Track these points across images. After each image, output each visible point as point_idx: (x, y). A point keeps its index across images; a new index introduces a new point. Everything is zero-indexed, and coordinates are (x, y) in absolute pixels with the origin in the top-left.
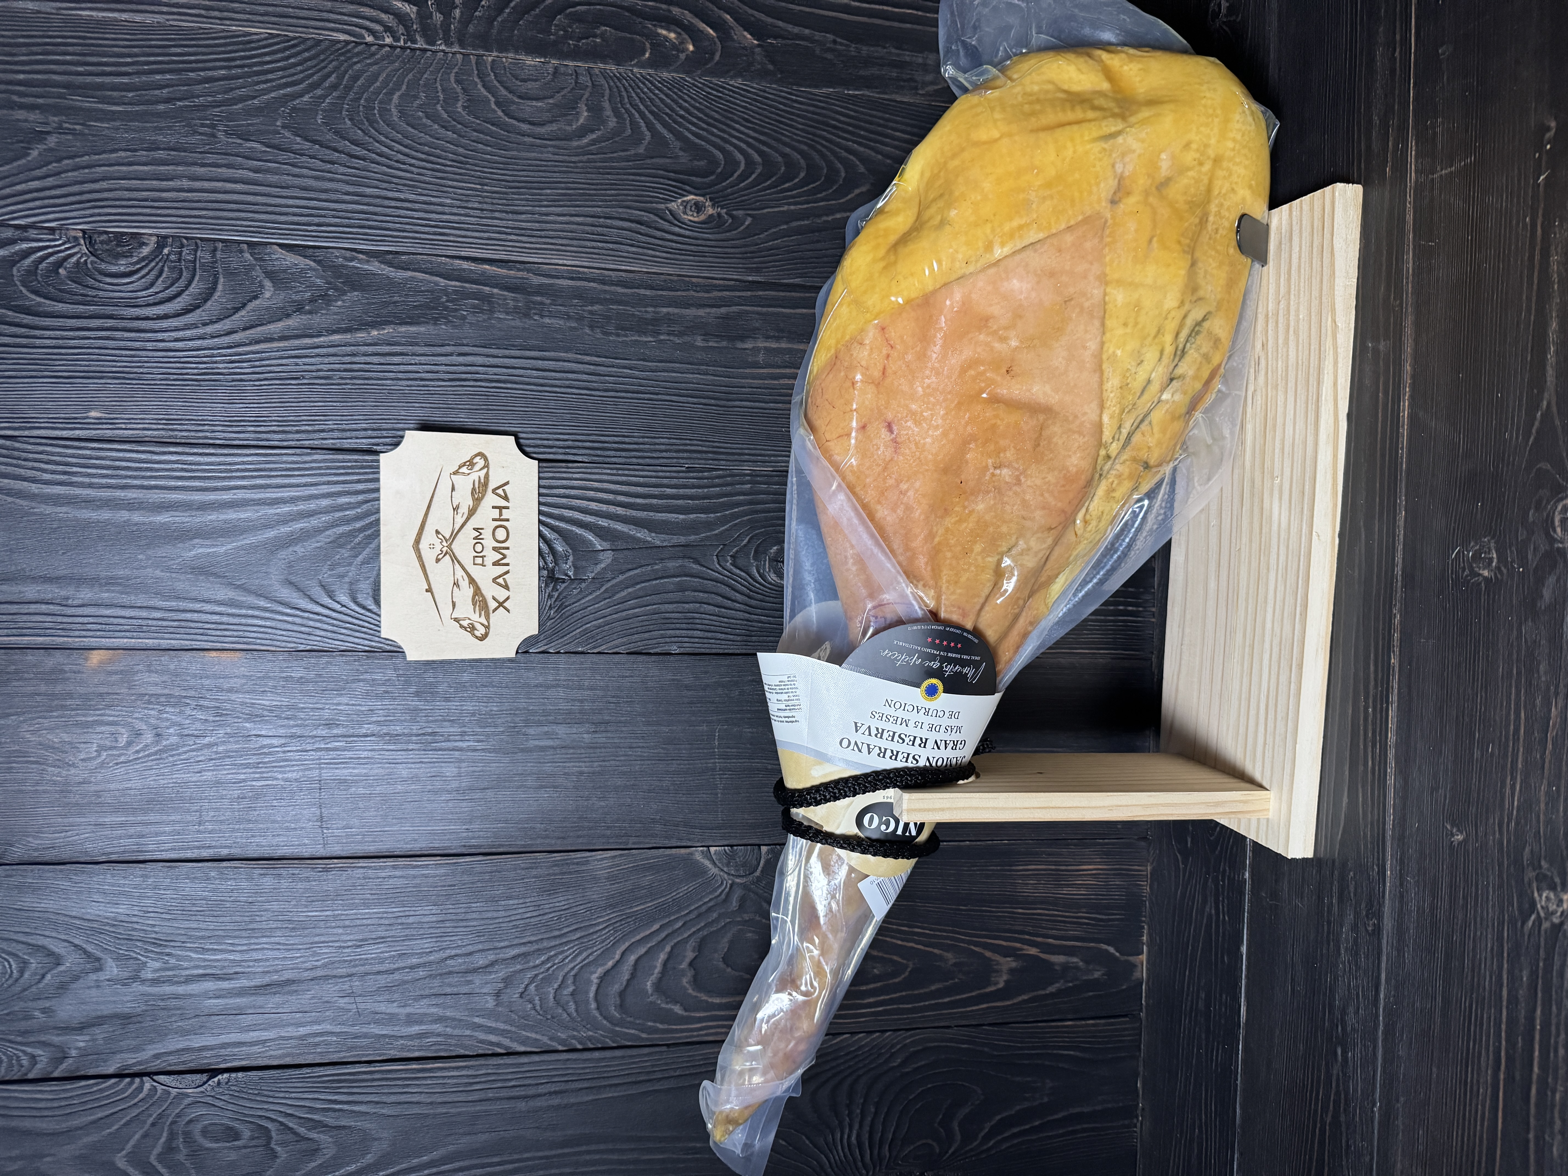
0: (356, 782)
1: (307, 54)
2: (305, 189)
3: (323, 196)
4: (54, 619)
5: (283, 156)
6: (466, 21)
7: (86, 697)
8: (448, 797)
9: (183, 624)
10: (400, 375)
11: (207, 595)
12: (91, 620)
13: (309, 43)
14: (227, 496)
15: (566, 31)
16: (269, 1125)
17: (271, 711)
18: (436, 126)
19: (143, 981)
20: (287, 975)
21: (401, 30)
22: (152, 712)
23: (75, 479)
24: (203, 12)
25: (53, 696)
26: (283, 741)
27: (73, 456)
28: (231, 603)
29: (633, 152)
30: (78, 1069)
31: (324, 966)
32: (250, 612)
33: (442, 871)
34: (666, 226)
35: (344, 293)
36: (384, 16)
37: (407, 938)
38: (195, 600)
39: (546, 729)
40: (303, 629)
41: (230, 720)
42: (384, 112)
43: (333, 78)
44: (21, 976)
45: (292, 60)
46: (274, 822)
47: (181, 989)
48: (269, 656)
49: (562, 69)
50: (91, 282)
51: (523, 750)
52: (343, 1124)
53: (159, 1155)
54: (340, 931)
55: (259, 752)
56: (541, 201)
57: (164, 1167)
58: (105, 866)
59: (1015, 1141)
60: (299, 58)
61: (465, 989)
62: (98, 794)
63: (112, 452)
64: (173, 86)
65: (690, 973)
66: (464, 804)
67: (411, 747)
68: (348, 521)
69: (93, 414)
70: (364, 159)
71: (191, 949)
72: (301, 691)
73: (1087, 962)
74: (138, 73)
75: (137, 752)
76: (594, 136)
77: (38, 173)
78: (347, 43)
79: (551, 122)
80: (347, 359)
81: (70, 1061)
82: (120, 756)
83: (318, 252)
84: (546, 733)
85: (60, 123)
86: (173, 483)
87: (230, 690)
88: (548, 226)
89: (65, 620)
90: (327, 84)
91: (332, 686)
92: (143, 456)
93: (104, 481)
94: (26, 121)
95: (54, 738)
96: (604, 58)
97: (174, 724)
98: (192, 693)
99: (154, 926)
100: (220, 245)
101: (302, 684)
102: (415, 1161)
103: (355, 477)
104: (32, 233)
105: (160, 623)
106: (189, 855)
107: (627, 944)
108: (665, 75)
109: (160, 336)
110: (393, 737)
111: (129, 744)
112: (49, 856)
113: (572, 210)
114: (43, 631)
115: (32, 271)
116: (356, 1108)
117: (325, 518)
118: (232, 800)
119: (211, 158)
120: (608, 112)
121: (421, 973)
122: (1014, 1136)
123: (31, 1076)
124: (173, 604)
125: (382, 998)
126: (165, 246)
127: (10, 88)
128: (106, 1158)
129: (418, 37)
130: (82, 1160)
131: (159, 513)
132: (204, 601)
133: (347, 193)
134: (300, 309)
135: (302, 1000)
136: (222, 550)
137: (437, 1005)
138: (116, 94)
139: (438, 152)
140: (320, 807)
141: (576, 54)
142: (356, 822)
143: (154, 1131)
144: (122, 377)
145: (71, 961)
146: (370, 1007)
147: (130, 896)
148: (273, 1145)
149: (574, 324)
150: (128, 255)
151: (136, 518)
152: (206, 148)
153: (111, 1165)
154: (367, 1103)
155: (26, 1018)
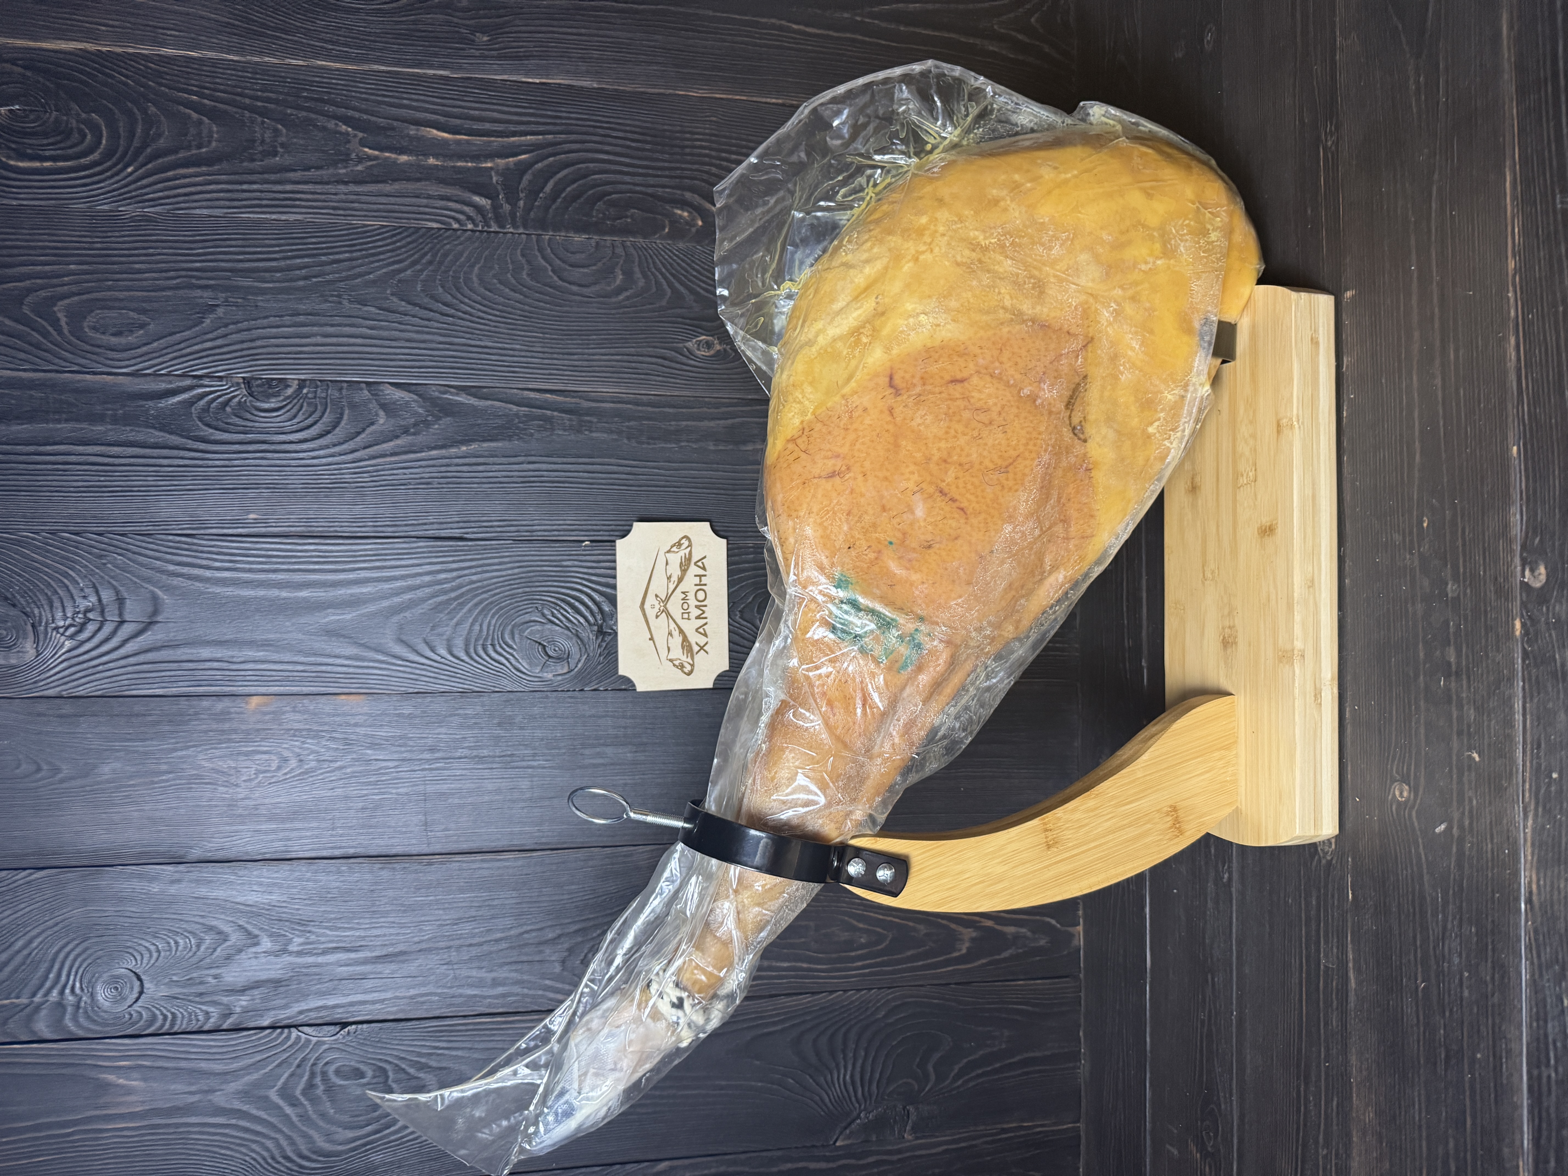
0: (453, 794)
1: (409, 239)
2: (408, 340)
3: (423, 345)
4: (223, 673)
5: (392, 317)
6: (528, 209)
7: (247, 732)
8: (524, 805)
9: (319, 674)
11: (337, 651)
12: (250, 673)
13: (411, 231)
14: (352, 576)
15: (604, 214)
16: (387, 1067)
17: (387, 740)
18: (507, 290)
19: (291, 953)
20: (401, 947)
21: (479, 218)
22: (297, 743)
23: (238, 566)
24: (331, 211)
25: (222, 732)
26: (396, 763)
27: (237, 548)
28: (356, 658)
29: (657, 305)
30: (241, 1023)
31: (429, 939)
32: (371, 664)
33: (520, 863)
34: (684, 360)
35: (440, 418)
36: (466, 209)
37: (493, 917)
38: (330, 656)
39: (598, 750)
40: (412, 676)
41: (356, 748)
42: (467, 280)
43: (428, 257)
44: (198, 950)
45: (398, 244)
46: (389, 827)
48: (386, 698)
49: (602, 243)
50: (249, 416)
51: (580, 767)
52: (444, 1065)
53: (304, 1090)
54: (441, 912)
55: (377, 772)
56: (588, 344)
57: (307, 1100)
58: (261, 863)
59: (980, 1080)
60: (404, 242)
61: (537, 958)
62: (256, 807)
63: (266, 545)
64: (309, 267)
66: (537, 810)
67: (495, 766)
68: (446, 592)
69: (252, 516)
70: (452, 316)
71: (326, 928)
72: (410, 725)
73: (1033, 932)
74: (285, 258)
75: (286, 774)
76: (628, 294)
77: (210, 336)
78: (439, 229)
79: (595, 284)
80: (443, 469)
81: (236, 1016)
82: (273, 777)
83: (419, 388)
84: (598, 753)
85: (226, 298)
86: (312, 567)
87: (356, 725)
88: (594, 363)
89: (232, 673)
90: (424, 261)
91: (434, 719)
92: (289, 547)
93: (260, 567)
94: (201, 297)
95: (223, 765)
96: (634, 234)
97: (313, 752)
98: (326, 728)
99: (298, 909)
100: (345, 385)
101: (411, 718)
103: (451, 559)
104: (206, 382)
105: (303, 674)
106: (325, 853)
108: (681, 245)
111: (279, 768)
112: (220, 855)
113: (612, 350)
114: (214, 682)
115: (206, 409)
116: (454, 1053)
117: (427, 590)
118: (357, 811)
119: (338, 320)
120: (638, 274)
121: (504, 945)
122: (979, 1076)
123: (206, 1028)
124: (312, 659)
125: (473, 965)
126: (304, 387)
127: (190, 273)
128: (262, 1093)
129: (492, 223)
130: (245, 1094)
131: (301, 590)
132: (335, 657)
133: (440, 343)
134: (406, 432)
135: (412, 968)
136: (348, 617)
137: (516, 971)
138: (267, 275)
139: (509, 309)
140: (425, 815)
141: (613, 231)
142: (453, 826)
143: (299, 1071)
144: (272, 487)
145: (235, 938)
146: (464, 973)
147: (280, 886)
148: (390, 1082)
149: (615, 437)
150: (276, 395)
151: (284, 594)
152: (334, 313)
153: (266, 1098)
154: (462, 1049)
155: (201, 983)
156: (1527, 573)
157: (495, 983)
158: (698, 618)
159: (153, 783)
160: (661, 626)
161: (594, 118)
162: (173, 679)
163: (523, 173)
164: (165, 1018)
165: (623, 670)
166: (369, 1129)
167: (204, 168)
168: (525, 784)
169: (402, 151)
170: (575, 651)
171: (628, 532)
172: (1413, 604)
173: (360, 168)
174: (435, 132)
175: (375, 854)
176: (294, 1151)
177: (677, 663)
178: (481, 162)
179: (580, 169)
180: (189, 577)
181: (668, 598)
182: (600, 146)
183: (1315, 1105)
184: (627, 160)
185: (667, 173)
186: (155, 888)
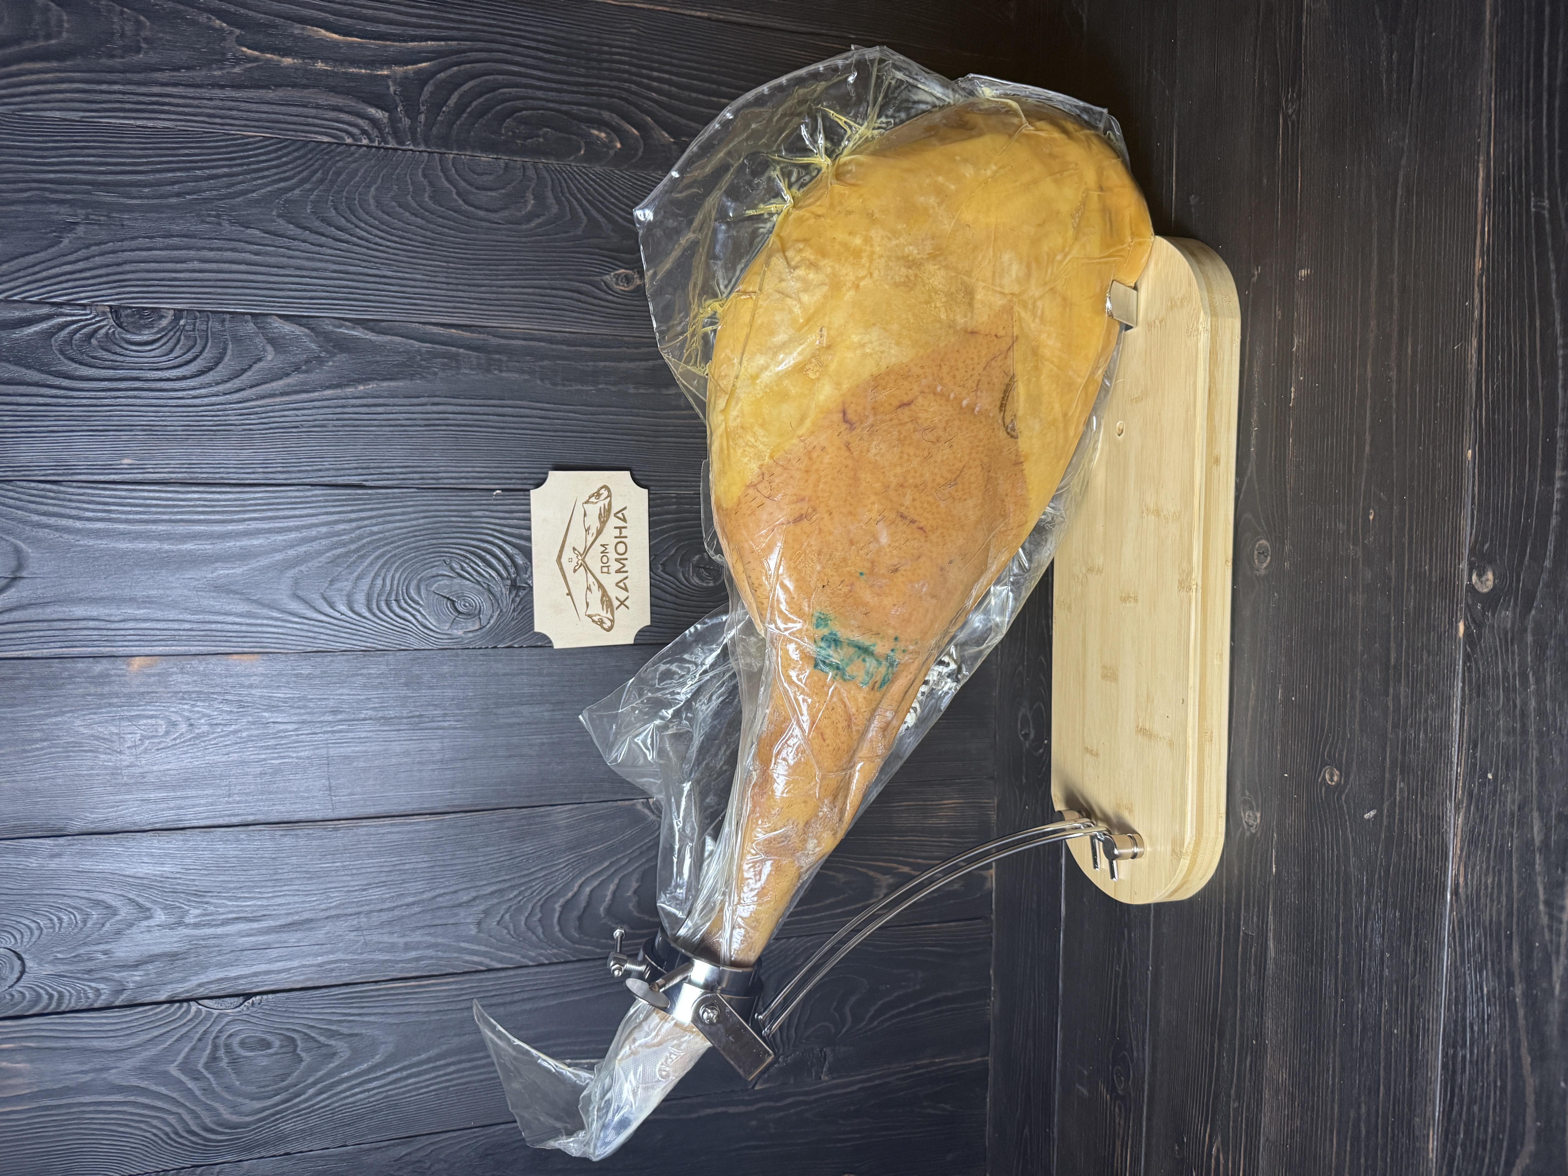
0: (358, 757)
1: (296, 154)
2: (297, 268)
3: (314, 274)
4: (101, 632)
5: (279, 241)
6: (430, 125)
7: (130, 696)
8: (435, 767)
9: (209, 633)
10: (384, 423)
11: (228, 608)
12: (131, 632)
13: (298, 144)
14: (241, 527)
15: (514, 132)
16: (295, 1035)
17: (286, 702)
18: (408, 214)
19: (187, 925)
20: (306, 915)
21: (375, 133)
22: (186, 707)
23: (113, 516)
24: (206, 119)
25: (102, 696)
26: (296, 726)
27: (111, 497)
28: (249, 615)
29: (572, 234)
30: (135, 998)
31: (337, 906)
32: (265, 622)
33: (431, 826)
34: (602, 295)
35: (334, 355)
36: (360, 122)
37: (404, 882)
38: (220, 614)
39: (513, 709)
40: (310, 634)
41: (251, 711)
42: (363, 202)
43: (319, 175)
44: (85, 925)
45: (284, 159)
46: (290, 792)
47: (220, 930)
48: (283, 657)
49: (512, 164)
50: (118, 350)
51: (494, 727)
52: (356, 1031)
53: (206, 1063)
54: (349, 878)
55: (276, 736)
56: (497, 275)
57: (210, 1073)
58: (151, 833)
59: (894, 1021)
60: (290, 157)
61: (452, 921)
62: (143, 775)
63: (143, 493)
64: (182, 182)
65: (635, 899)
66: (448, 772)
67: (402, 727)
68: (344, 544)
69: (126, 461)
70: (347, 242)
71: (226, 898)
72: (310, 685)
74: (151, 172)
75: (175, 739)
76: (540, 220)
77: (70, 258)
78: (330, 143)
79: (504, 209)
80: (339, 410)
81: (129, 992)
82: (159, 743)
83: (311, 321)
84: (513, 713)
85: (87, 215)
86: (196, 517)
87: (251, 686)
88: (504, 296)
89: (110, 633)
90: (314, 179)
91: (335, 680)
92: (169, 495)
93: (138, 517)
94: (57, 213)
95: (103, 731)
96: (546, 154)
98: (218, 690)
99: (193, 880)
100: (228, 316)
101: (310, 679)
102: (415, 1059)
103: (349, 508)
104: (66, 310)
105: (190, 633)
106: (221, 821)
107: (583, 879)
108: (598, 169)
109: (180, 394)
110: (386, 720)
111: (167, 733)
112: (105, 826)
113: (523, 283)
114: (90, 642)
115: (69, 341)
116: (366, 1019)
117: (324, 542)
118: (255, 776)
119: (217, 243)
120: (551, 200)
121: (416, 909)
122: (893, 1017)
123: (96, 1006)
124: (200, 617)
125: (385, 931)
126: (181, 318)
127: (43, 185)
128: (161, 1068)
129: (390, 138)
130: (142, 1071)
131: (185, 542)
132: (226, 614)
133: (335, 271)
134: (297, 369)
135: (320, 935)
136: (239, 571)
137: (429, 934)
138: (134, 190)
139: (410, 235)
140: (329, 779)
141: (523, 151)
142: (359, 789)
143: (200, 1045)
144: (149, 429)
145: (125, 911)
146: (375, 938)
147: (173, 857)
148: (298, 1051)
149: (527, 377)
150: (150, 326)
151: (166, 547)
152: (213, 235)
153: (166, 1073)
154: (374, 1014)
155: (90, 959)
156: (1474, 577)
157: (408, 947)
158: (618, 571)
159: (25, 751)
160: (579, 580)
161: (502, 24)
162: (43, 640)
163: (425, 82)
164: (51, 996)
165: (539, 627)
166: (277, 1098)
167: (55, 64)
168: (435, 745)
169: (285, 53)
170: (486, 606)
171: (544, 480)
172: (1354, 595)
173: (237, 70)
174: (323, 32)
175: (276, 820)
176: (198, 1125)
177: (596, 618)
178: (376, 69)
179: (487, 81)
180: (57, 529)
181: (586, 551)
182: (509, 57)
183: (1228, 1061)
184: (540, 74)
185: (583, 89)
186: (33, 863)
